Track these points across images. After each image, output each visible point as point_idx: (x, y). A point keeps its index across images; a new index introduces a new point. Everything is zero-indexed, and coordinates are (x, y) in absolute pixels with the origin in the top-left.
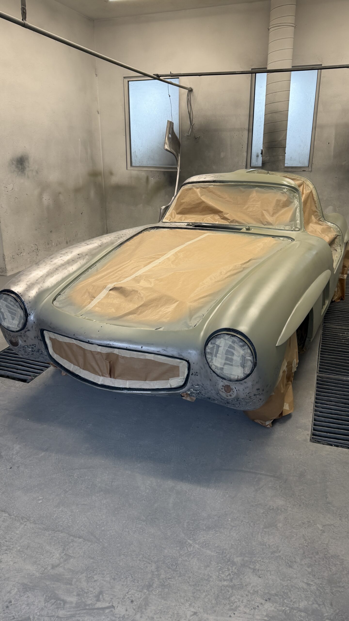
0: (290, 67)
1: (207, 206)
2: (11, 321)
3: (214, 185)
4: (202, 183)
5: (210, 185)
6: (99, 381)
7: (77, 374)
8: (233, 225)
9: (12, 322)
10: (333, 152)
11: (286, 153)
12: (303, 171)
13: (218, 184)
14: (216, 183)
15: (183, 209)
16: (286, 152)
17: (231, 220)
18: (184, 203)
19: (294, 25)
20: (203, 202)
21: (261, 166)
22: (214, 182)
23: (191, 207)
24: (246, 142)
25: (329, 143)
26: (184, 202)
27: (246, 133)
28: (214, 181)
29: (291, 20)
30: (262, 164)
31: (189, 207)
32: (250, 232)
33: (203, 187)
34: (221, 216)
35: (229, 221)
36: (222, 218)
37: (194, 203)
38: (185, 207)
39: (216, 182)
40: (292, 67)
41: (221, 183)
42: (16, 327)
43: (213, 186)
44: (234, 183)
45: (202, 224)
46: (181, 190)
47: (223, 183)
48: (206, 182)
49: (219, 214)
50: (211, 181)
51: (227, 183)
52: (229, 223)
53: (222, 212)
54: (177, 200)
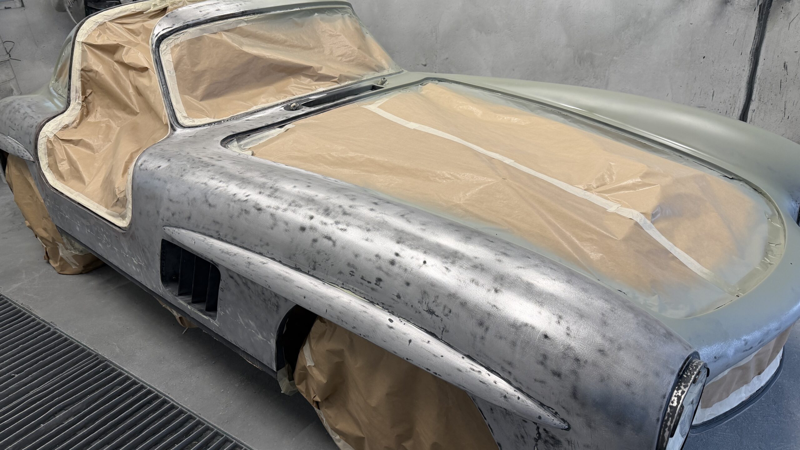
1: (272, 64)
3: (246, 21)
4: (221, 22)
5: (240, 23)
8: (351, 85)
13: (255, 17)
14: (249, 17)
15: (211, 84)
17: (337, 76)
18: (203, 71)
20: (255, 58)
22: (244, 14)
23: (231, 75)
28: (243, 12)
31: (225, 75)
32: (391, 86)
33: (226, 28)
34: (312, 75)
35: (336, 80)
36: (316, 78)
37: (234, 66)
38: (215, 78)
39: (248, 15)
41: (259, 15)
44: (281, 10)
45: (310, 98)
46: (167, 48)
47: (262, 15)
48: (227, 16)
49: (304, 72)
50: (239, 14)
51: (267, 12)
52: (338, 83)
53: (308, 68)
54: (175, 71)
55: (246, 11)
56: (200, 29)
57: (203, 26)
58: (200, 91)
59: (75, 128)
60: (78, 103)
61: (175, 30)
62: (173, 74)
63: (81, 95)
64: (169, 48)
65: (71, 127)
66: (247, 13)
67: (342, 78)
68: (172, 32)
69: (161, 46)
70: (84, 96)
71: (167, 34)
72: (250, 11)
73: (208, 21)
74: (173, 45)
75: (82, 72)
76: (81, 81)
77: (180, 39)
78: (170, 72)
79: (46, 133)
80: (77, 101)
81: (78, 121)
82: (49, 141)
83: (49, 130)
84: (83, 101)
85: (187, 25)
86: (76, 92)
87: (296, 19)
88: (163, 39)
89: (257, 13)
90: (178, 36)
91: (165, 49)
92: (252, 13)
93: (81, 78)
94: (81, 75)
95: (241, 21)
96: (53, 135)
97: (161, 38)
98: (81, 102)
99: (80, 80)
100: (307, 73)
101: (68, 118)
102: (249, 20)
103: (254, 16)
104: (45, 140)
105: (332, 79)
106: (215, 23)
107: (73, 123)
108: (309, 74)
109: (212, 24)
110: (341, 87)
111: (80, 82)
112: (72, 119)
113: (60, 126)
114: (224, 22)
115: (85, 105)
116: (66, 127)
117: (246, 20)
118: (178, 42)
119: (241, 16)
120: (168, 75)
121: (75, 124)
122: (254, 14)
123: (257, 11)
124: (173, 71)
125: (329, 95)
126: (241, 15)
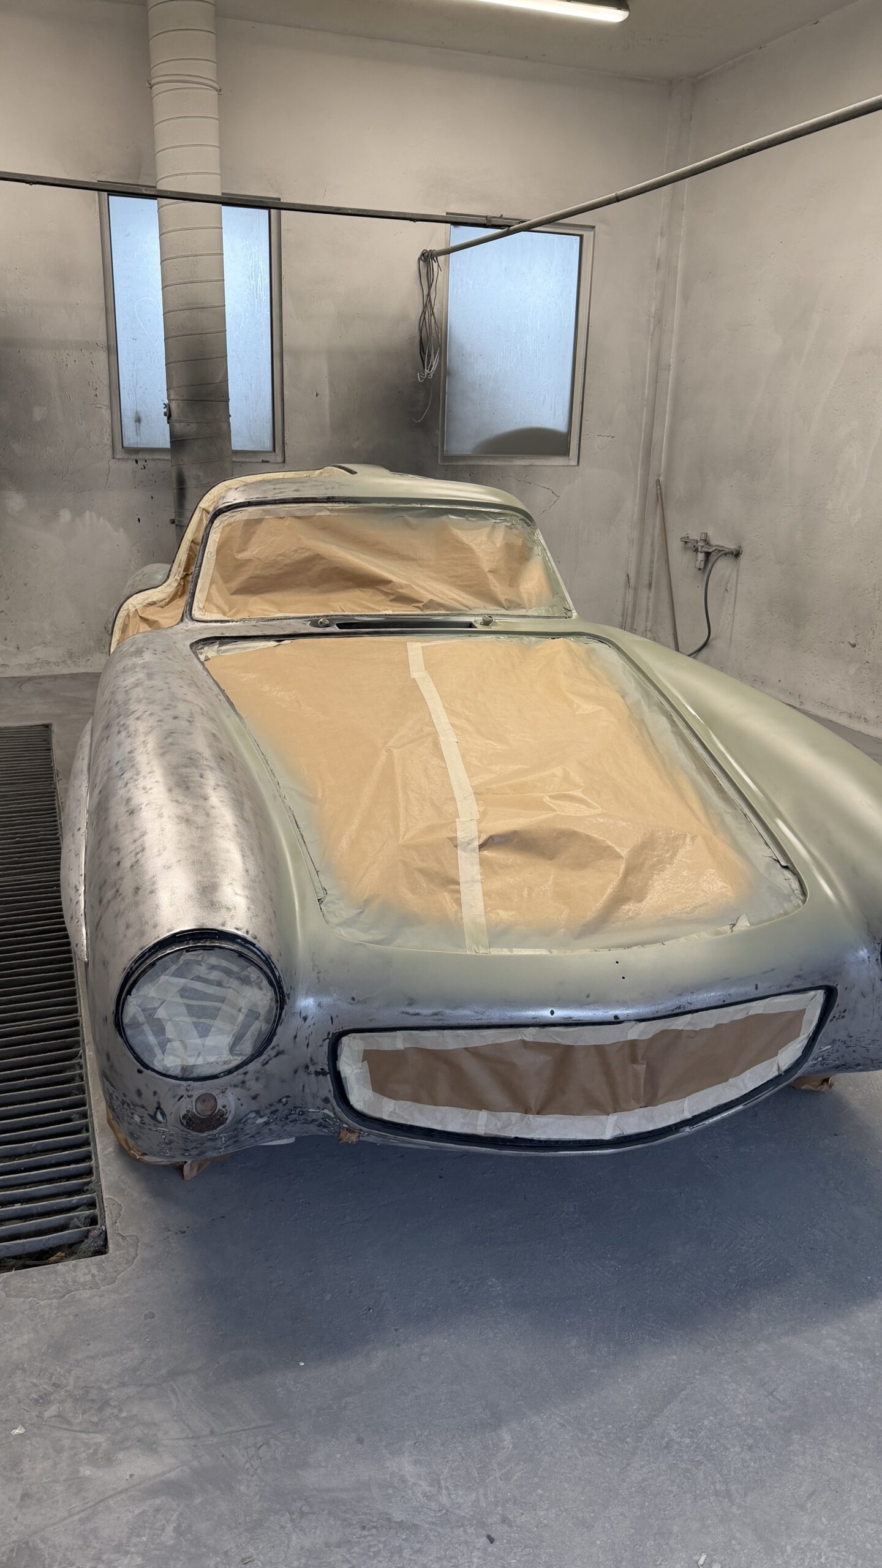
0: (217, 192)
1: (337, 568)
2: (199, 1041)
3: (330, 510)
4: (294, 505)
5: (320, 511)
6: (604, 1133)
7: (513, 1136)
8: (437, 614)
9: (203, 1045)
10: (328, 416)
11: (230, 416)
12: (263, 461)
13: (347, 506)
14: (336, 505)
15: (250, 578)
16: (230, 414)
17: (425, 601)
18: (248, 561)
19: (215, 85)
20: (317, 557)
21: (170, 447)
22: (329, 500)
23: (281, 571)
24: (106, 382)
25: (317, 395)
26: (250, 560)
27: (102, 356)
28: (329, 498)
29: (207, 70)
30: (171, 442)
31: (273, 571)
32: (494, 628)
33: (299, 514)
34: (387, 593)
35: (420, 605)
36: (392, 597)
37: (287, 561)
38: (258, 572)
39: (336, 502)
40: (223, 194)
41: (351, 505)
42: (226, 1056)
43: (328, 513)
44: (388, 503)
45: (356, 618)
46: (220, 525)
47: (356, 505)
48: (304, 500)
49: (379, 587)
50: (322, 499)
51: (366, 503)
52: (422, 610)
53: (387, 582)
54: (217, 555)
55: (333, 498)
56: (264, 510)
57: (268, 507)
58: (235, 584)
59: (162, 607)
60: (176, 580)
61: (233, 507)
62: (213, 556)
63: (182, 571)
64: (221, 526)
65: (158, 605)
66: (335, 500)
67: (430, 604)
68: (229, 508)
69: (215, 522)
70: (185, 573)
71: (224, 510)
72: (339, 498)
73: (277, 502)
74: (226, 523)
75: (192, 544)
76: (188, 554)
77: (235, 518)
78: (211, 553)
79: (130, 605)
80: (176, 577)
81: (167, 600)
82: (128, 615)
83: (135, 602)
84: (182, 578)
85: (249, 502)
86: (179, 567)
87: (410, 519)
88: (219, 515)
89: (350, 502)
90: (235, 514)
91: (217, 527)
92: (342, 500)
93: (190, 550)
94: (191, 547)
95: (323, 508)
96: (134, 609)
97: (217, 513)
98: (179, 578)
99: (188, 552)
100: (382, 589)
101: (159, 594)
102: (335, 509)
103: (343, 505)
104: (125, 613)
105: (413, 603)
106: (285, 505)
107: (162, 601)
108: (385, 590)
109: (281, 506)
110: (422, 615)
111: (186, 555)
112: (162, 596)
113: (147, 602)
114: (298, 507)
115: (182, 584)
116: (153, 604)
117: (331, 508)
118: (232, 520)
119: (325, 502)
120: (207, 557)
121: (163, 603)
122: (345, 502)
123: (350, 500)
124: (214, 554)
125: (388, 620)
126: (326, 500)
